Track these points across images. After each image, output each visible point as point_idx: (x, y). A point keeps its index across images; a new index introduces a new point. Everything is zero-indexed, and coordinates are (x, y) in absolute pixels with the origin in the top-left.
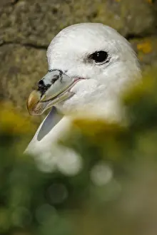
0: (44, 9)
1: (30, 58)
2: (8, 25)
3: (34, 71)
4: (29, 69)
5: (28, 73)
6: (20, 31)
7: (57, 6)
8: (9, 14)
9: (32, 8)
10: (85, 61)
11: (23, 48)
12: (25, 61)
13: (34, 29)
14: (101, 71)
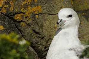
0: (51, 6)
1: (49, 17)
2: (44, 9)
3: (49, 20)
4: (48, 19)
5: (48, 20)
6: (46, 11)
7: (54, 5)
8: (44, 7)
9: (49, 5)
10: (67, 17)
11: (47, 15)
12: (48, 18)
13: (49, 10)
14: (71, 19)
